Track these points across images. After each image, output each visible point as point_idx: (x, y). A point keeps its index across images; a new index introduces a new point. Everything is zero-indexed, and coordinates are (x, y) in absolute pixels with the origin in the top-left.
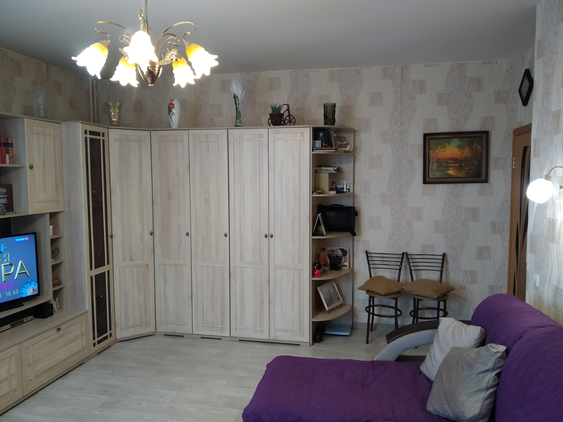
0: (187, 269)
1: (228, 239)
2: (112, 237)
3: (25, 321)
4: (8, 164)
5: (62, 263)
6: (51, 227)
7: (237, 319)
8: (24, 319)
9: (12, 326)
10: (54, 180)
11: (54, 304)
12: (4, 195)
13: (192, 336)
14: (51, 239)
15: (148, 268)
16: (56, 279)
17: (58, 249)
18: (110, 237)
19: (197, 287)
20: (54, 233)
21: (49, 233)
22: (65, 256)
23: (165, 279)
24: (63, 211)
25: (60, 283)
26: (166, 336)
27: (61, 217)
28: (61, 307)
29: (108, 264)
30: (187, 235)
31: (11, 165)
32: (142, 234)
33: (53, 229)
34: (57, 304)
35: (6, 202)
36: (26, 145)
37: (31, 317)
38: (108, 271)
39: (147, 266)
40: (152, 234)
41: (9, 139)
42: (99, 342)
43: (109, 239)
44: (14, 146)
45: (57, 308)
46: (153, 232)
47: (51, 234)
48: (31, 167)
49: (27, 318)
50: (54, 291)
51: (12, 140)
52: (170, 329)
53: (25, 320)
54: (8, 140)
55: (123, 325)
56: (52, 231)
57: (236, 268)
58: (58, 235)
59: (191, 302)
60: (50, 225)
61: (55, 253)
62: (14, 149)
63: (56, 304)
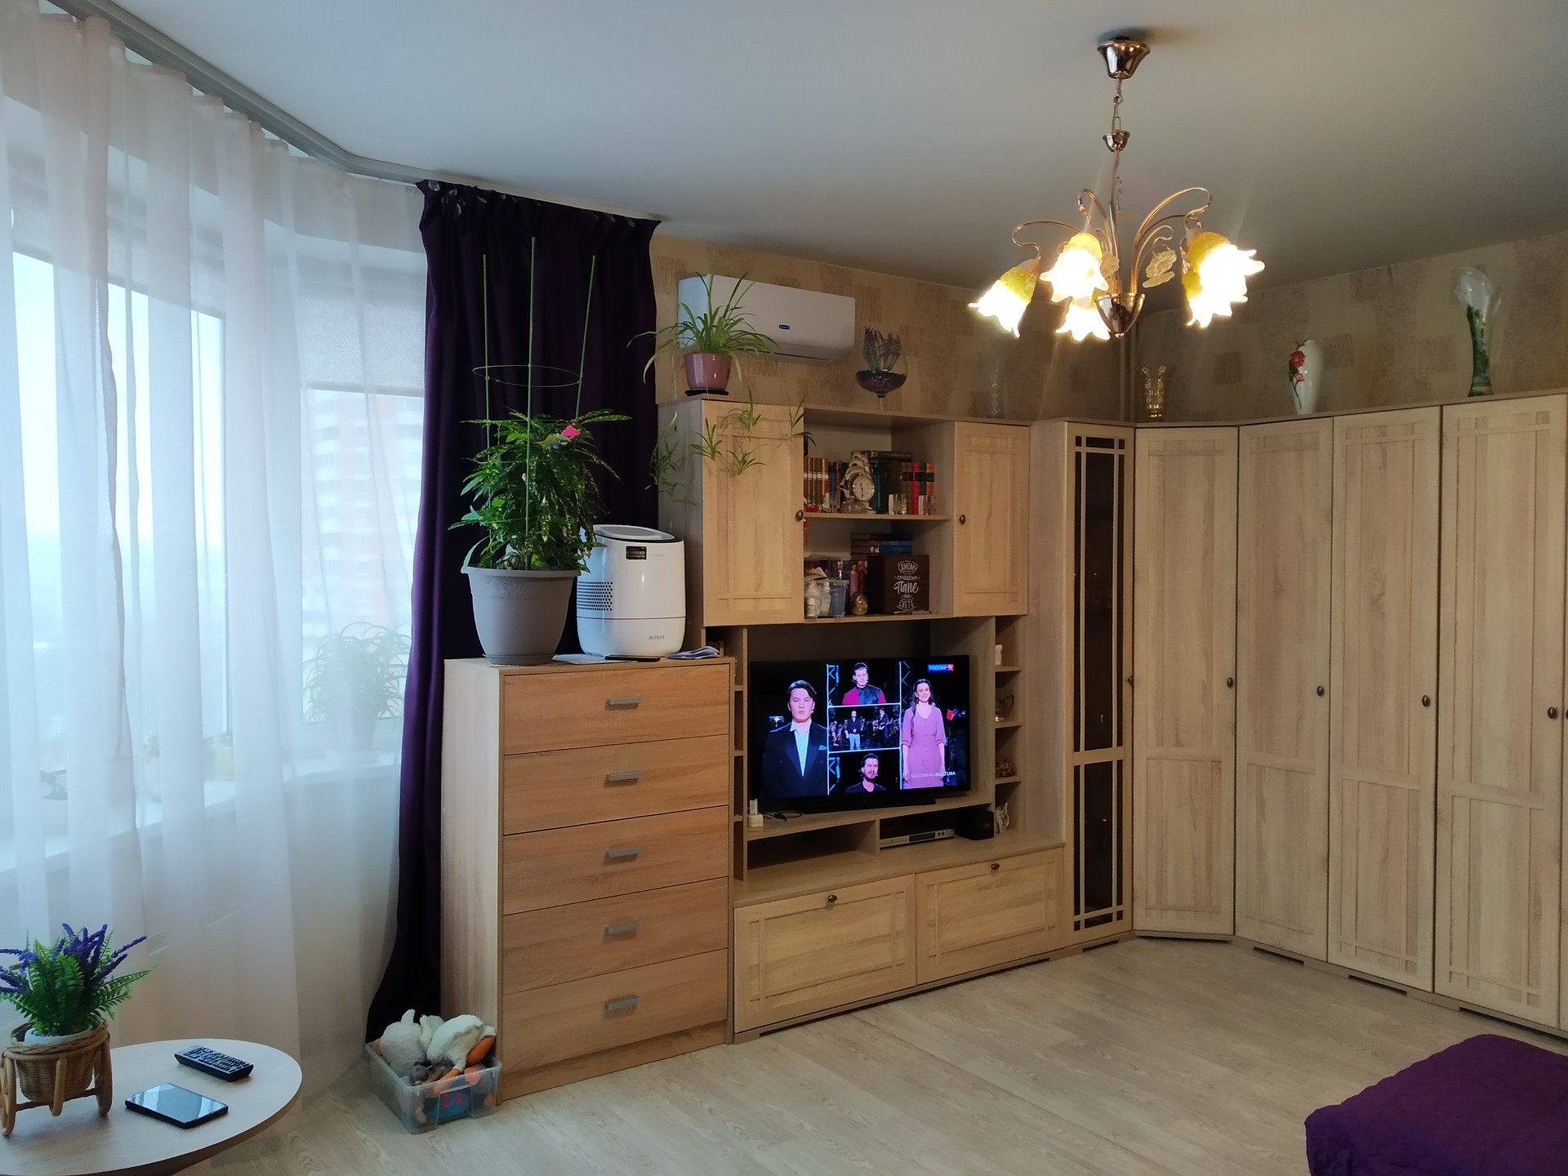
0: (1316, 784)
1: (1434, 711)
2: (1131, 682)
3: (936, 837)
4: (921, 515)
5: (1019, 727)
6: (999, 647)
7: (1454, 946)
8: (936, 832)
9: (913, 842)
10: (1008, 548)
11: (998, 815)
12: (913, 575)
13: (1326, 968)
14: (996, 673)
15: (1220, 769)
16: (1005, 761)
17: (1013, 697)
18: (1128, 683)
19: (1342, 836)
20: (1004, 662)
21: (994, 661)
22: (1024, 715)
23: (1261, 803)
24: (1025, 615)
25: (1012, 770)
26: (1259, 952)
27: (1021, 628)
28: (1011, 827)
29: (1120, 744)
30: (1321, 692)
31: (927, 517)
32: (1205, 680)
33: (1002, 652)
34: (1006, 817)
35: (915, 590)
36: (955, 475)
37: (949, 832)
38: (1120, 763)
39: (1217, 763)
40: (1231, 683)
41: (928, 465)
42: (1090, 923)
43: (1126, 687)
44: (935, 479)
45: (1004, 825)
46: (1233, 678)
47: (998, 662)
48: (962, 521)
49: (941, 832)
50: (997, 786)
51: (932, 468)
52: (1271, 936)
53: (937, 834)
54: (926, 467)
55: (1153, 900)
56: (1001, 656)
57: (1456, 798)
58: (1013, 665)
59: (1326, 874)
60: (996, 644)
61: (1005, 705)
62: (935, 483)
63: (1003, 816)
